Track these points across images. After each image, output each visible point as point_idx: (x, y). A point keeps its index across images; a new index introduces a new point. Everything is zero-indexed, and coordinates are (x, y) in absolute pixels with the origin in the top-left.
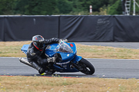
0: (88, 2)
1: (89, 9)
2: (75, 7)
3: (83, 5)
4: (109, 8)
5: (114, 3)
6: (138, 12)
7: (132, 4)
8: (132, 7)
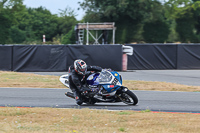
0: (42, 32)
1: (42, 38)
2: (29, 36)
3: (36, 35)
4: (63, 37)
5: (67, 32)
6: (91, 41)
7: (85, 33)
8: (85, 36)
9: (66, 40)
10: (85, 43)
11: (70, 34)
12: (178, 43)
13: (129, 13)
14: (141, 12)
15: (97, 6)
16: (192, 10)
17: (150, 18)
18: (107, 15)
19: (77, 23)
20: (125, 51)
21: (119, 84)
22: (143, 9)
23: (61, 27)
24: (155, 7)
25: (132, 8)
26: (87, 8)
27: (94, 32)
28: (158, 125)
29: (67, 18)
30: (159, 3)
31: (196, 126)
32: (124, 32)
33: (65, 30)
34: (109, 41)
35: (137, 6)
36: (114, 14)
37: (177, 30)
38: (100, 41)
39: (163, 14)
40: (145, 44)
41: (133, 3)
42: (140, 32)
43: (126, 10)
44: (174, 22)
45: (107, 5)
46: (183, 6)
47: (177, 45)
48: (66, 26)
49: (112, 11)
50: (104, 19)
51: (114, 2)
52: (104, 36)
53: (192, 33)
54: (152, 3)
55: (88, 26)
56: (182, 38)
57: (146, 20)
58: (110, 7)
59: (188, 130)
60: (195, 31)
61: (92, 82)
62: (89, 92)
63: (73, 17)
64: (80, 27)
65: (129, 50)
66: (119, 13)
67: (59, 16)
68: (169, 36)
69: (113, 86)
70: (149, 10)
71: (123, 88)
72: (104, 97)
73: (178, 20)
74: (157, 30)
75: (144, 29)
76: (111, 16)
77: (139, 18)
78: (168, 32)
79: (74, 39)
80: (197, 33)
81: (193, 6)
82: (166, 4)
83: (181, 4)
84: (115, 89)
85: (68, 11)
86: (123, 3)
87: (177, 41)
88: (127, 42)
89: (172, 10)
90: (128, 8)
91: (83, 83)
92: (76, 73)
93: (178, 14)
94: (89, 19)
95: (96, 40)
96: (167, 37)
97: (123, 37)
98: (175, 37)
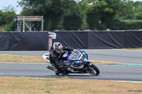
5: (10, 22)
6: (26, 29)
7: (22, 23)
8: (22, 26)
9: (9, 29)
10: (22, 31)
11: (11, 24)
12: (88, 30)
13: (53, 9)
14: (62, 8)
15: (31, 4)
16: (98, 7)
17: (68, 12)
18: (38, 11)
19: (16, 16)
20: (51, 36)
21: (86, 60)
22: (63, 6)
23: (5, 19)
24: (72, 5)
25: (55, 6)
26: (24, 6)
27: (28, 22)
28: (73, 88)
29: (10, 13)
30: (75, 2)
31: (101, 89)
32: (50, 22)
33: (8, 21)
34: (39, 29)
35: (59, 4)
36: (43, 10)
37: (87, 21)
38: (33, 29)
39: (77, 10)
40: (65, 31)
41: (56, 2)
42: (61, 23)
43: (51, 7)
44: (85, 16)
45: (37, 3)
46: (91, 4)
47: (87, 32)
48: (8, 19)
49: (41, 8)
50: (35, 13)
51: (43, 1)
52: (35, 26)
53: (98, 23)
54: (69, 2)
55: (24, 19)
56: (91, 27)
57: (66, 14)
58: (40, 5)
59: (95, 92)
60: (100, 22)
61: (66, 59)
62: (64, 65)
63: (13, 12)
64: (18, 19)
65: (54, 35)
66: (46, 10)
67: (4, 11)
68: (82, 26)
69: (81, 62)
70: (68, 7)
71: (88, 63)
72: (75, 70)
73: (88, 14)
74: (73, 21)
75: (64, 20)
76: (40, 11)
77: (61, 13)
78: (81, 23)
79: (14, 28)
80: (102, 24)
81: (99, 4)
82: (80, 2)
83: (90, 2)
84: (83, 63)
85: (10, 8)
86: (49, 2)
87: (87, 29)
88: (52, 30)
89: (84, 7)
90: (53, 6)
91: (60, 59)
92: (55, 52)
93: (88, 10)
94: (25, 13)
95: (30, 28)
96: (80, 27)
97: (49, 26)
98: (86, 26)
